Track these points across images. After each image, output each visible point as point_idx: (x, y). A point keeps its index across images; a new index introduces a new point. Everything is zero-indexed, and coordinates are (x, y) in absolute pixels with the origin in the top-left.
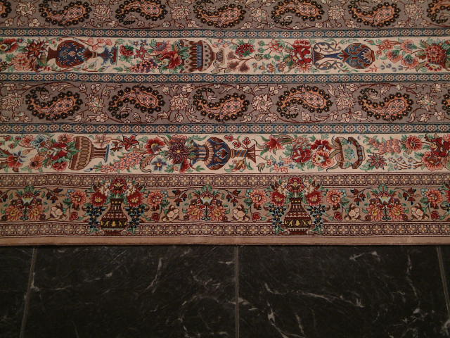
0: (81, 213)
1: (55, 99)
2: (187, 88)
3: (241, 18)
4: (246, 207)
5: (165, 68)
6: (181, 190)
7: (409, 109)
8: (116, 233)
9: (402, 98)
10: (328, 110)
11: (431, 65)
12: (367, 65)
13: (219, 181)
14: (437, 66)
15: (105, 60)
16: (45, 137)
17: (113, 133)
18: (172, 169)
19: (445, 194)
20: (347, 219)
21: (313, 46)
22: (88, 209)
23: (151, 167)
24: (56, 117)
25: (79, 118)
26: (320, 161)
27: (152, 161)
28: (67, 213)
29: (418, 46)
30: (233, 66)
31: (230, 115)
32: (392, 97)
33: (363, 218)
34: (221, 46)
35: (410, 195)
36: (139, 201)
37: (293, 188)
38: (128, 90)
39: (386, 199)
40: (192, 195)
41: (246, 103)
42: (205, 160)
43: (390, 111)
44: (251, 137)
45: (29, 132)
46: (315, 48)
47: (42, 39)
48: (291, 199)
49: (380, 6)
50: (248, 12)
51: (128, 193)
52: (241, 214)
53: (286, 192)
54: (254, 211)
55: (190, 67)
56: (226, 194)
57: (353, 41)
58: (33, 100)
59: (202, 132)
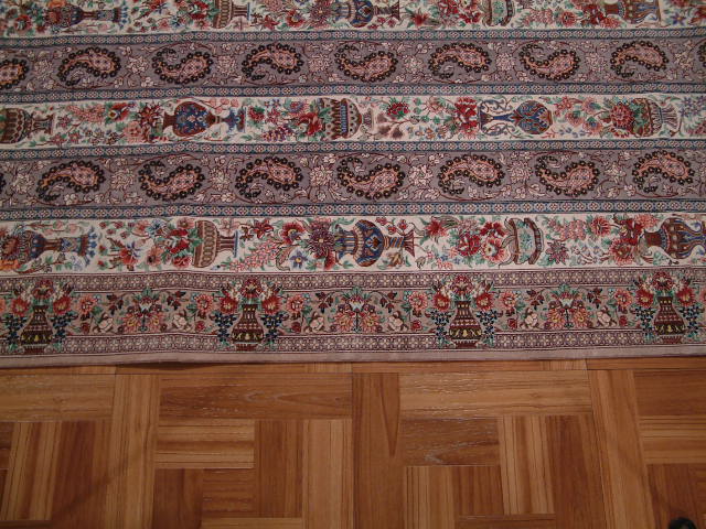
0: (208, 323)
1: (172, 175)
2: (330, 159)
3: (393, 69)
4: (404, 313)
5: (303, 135)
6: (326, 293)
7: (595, 181)
8: (250, 348)
9: (586, 167)
10: (500, 184)
11: (617, 130)
12: (544, 128)
13: (372, 281)
14: (624, 132)
15: (231, 126)
16: (162, 222)
17: (242, 216)
18: (315, 266)
19: (635, 294)
20: (523, 327)
21: (479, 104)
22: (216, 318)
23: (289, 263)
24: (175, 197)
25: (201, 197)
26: (491, 254)
27: (291, 256)
28: (192, 323)
29: (602, 105)
30: (384, 131)
31: (382, 191)
32: (574, 166)
33: (541, 326)
34: (369, 106)
35: (595, 296)
36: (277, 308)
37: (460, 290)
38: (259, 162)
39: (567, 302)
40: (340, 298)
41: (402, 176)
42: (353, 252)
43: (573, 184)
44: (408, 219)
45: (144, 217)
46: (482, 107)
47: (156, 101)
48: (457, 303)
49: (556, 55)
50: (401, 62)
51: (263, 297)
52: (398, 323)
53: (451, 295)
54: (414, 318)
55: (332, 133)
56: (380, 297)
57: (526, 99)
58: (147, 177)
59: (349, 213)
